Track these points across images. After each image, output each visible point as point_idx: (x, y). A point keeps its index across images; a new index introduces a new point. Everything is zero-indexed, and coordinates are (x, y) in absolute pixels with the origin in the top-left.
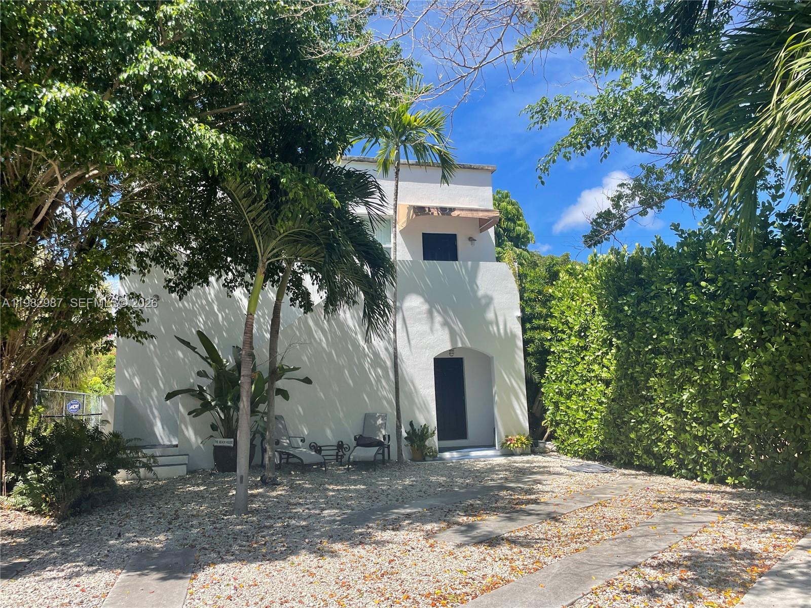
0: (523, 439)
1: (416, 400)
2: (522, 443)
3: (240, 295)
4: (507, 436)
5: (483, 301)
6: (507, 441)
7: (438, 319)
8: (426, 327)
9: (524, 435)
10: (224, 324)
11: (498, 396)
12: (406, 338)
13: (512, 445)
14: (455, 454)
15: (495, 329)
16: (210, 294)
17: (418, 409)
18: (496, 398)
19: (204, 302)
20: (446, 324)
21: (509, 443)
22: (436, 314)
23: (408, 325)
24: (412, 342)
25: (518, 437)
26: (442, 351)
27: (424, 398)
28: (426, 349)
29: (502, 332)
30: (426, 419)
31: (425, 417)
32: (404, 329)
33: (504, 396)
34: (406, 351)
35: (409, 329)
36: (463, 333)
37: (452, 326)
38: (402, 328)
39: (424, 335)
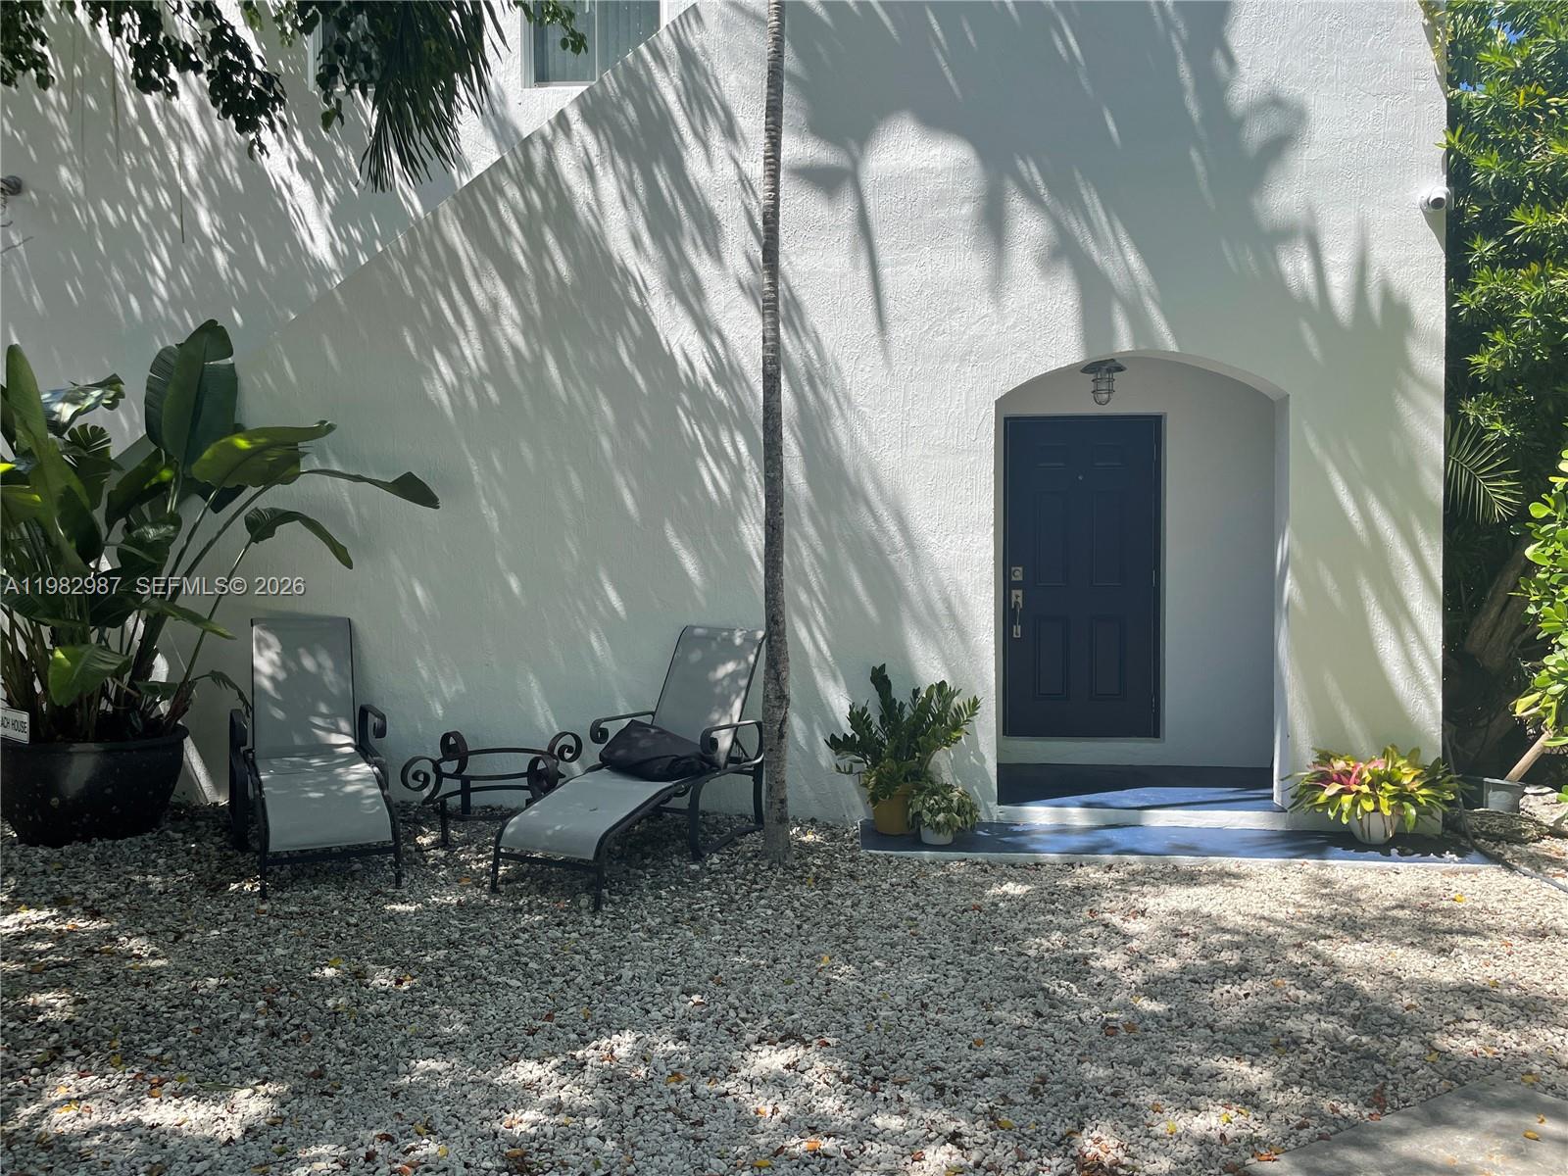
0: (1408, 777)
1: (911, 587)
2: (1402, 796)
3: (286, 172)
4: (1325, 757)
5: (1256, 133)
6: (1326, 779)
7: (1028, 228)
8: (967, 264)
9: (1413, 756)
10: (234, 282)
11: (1301, 582)
12: (869, 310)
13: (1346, 800)
14: (1076, 815)
15: (1306, 266)
16: (182, 165)
17: (918, 620)
18: (1289, 586)
19: (165, 198)
20: (1063, 252)
21: (1333, 789)
22: (1016, 203)
23: (885, 257)
24: (897, 332)
25: (1380, 766)
26: (1039, 371)
27: (944, 575)
28: (962, 360)
29: (1339, 284)
30: (947, 661)
31: (944, 655)
32: (864, 273)
33: (1329, 582)
34: (868, 369)
35: (886, 272)
36: (1143, 289)
37: (1092, 262)
38: (856, 267)
39: (956, 299)
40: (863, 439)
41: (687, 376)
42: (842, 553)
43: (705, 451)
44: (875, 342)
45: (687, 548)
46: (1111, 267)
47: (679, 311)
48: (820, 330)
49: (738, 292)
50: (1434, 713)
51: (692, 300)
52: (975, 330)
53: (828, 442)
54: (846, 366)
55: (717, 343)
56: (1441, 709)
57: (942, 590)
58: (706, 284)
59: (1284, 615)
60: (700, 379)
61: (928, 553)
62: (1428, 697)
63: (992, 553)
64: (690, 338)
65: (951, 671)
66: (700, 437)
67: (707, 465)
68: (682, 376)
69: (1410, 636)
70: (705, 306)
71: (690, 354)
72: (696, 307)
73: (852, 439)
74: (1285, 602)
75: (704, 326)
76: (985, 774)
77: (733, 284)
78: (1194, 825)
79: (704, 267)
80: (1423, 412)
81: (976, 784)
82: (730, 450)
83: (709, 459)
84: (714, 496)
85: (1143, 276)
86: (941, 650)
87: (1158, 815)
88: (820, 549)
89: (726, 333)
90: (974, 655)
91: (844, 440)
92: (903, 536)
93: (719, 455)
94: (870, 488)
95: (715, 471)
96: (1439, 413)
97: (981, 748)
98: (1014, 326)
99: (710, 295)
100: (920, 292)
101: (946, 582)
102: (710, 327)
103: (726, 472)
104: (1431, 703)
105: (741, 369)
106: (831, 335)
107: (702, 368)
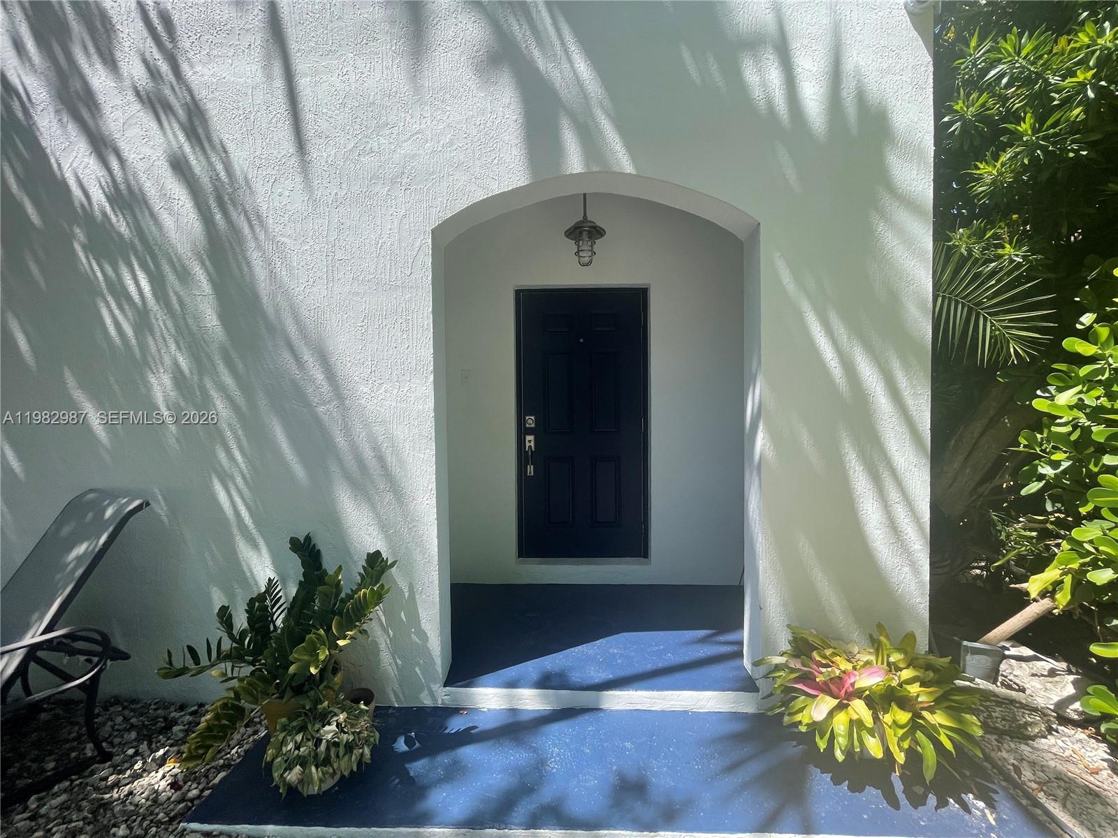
1: (340, 441)
11: (774, 436)
15: (774, 76)
18: (761, 442)
20: (503, 57)
24: (319, 153)
26: (480, 196)
27: (378, 430)
28: (393, 182)
29: (813, 95)
30: (384, 527)
31: (380, 521)
32: (279, 83)
33: (805, 438)
34: (287, 193)
35: (304, 83)
36: (594, 102)
37: (537, 70)
38: (269, 77)
39: (383, 112)
40: (283, 273)
41: (82, 205)
42: (263, 403)
43: (105, 291)
44: (294, 161)
45: (90, 400)
46: (556, 74)
47: (72, 128)
48: (231, 147)
49: (137, 106)
50: (921, 583)
51: (86, 114)
52: (407, 148)
53: (241, 270)
54: (260, 188)
55: (115, 164)
56: (928, 578)
57: (376, 449)
58: (101, 98)
59: (755, 473)
60: (96, 208)
61: (360, 405)
62: (913, 565)
63: (431, 404)
64: (86, 160)
65: (388, 537)
66: (99, 274)
67: (108, 307)
68: (77, 204)
69: (894, 495)
70: (101, 123)
71: (85, 181)
72: (90, 122)
73: (272, 275)
74: (757, 457)
75: (101, 145)
76: (426, 652)
77: (131, 97)
78: (657, 707)
79: (99, 79)
80: (909, 242)
81: (419, 664)
82: (132, 288)
83: (110, 298)
84: (117, 340)
85: (593, 85)
86: (377, 515)
87: (619, 697)
88: (240, 401)
89: (125, 154)
90: (413, 520)
91: (261, 273)
92: (331, 385)
93: (120, 294)
94: (292, 329)
95: (117, 312)
96: (928, 243)
97: (423, 626)
98: (451, 143)
99: (107, 109)
100: (344, 105)
101: (381, 438)
102: (105, 144)
103: (130, 314)
104: (916, 571)
105: (143, 194)
106: (244, 155)
107: (98, 196)
